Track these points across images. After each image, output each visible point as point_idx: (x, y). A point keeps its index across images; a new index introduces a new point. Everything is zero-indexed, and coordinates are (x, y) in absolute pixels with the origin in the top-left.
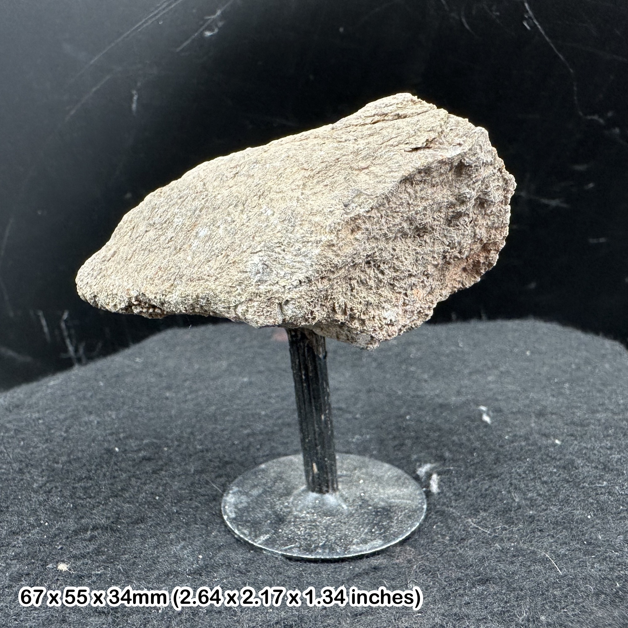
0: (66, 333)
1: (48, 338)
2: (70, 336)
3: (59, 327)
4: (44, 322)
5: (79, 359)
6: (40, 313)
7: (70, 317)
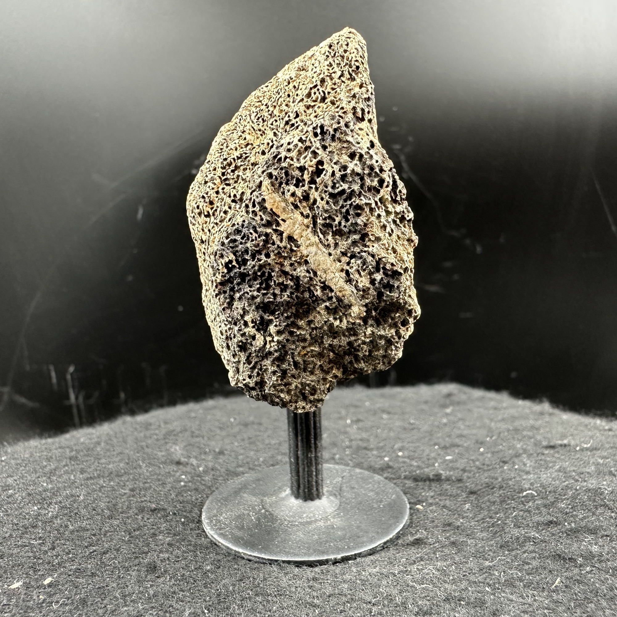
0: (70, 383)
1: (55, 387)
2: (74, 387)
3: (65, 380)
4: (53, 374)
5: (78, 406)
6: (52, 368)
7: (76, 370)
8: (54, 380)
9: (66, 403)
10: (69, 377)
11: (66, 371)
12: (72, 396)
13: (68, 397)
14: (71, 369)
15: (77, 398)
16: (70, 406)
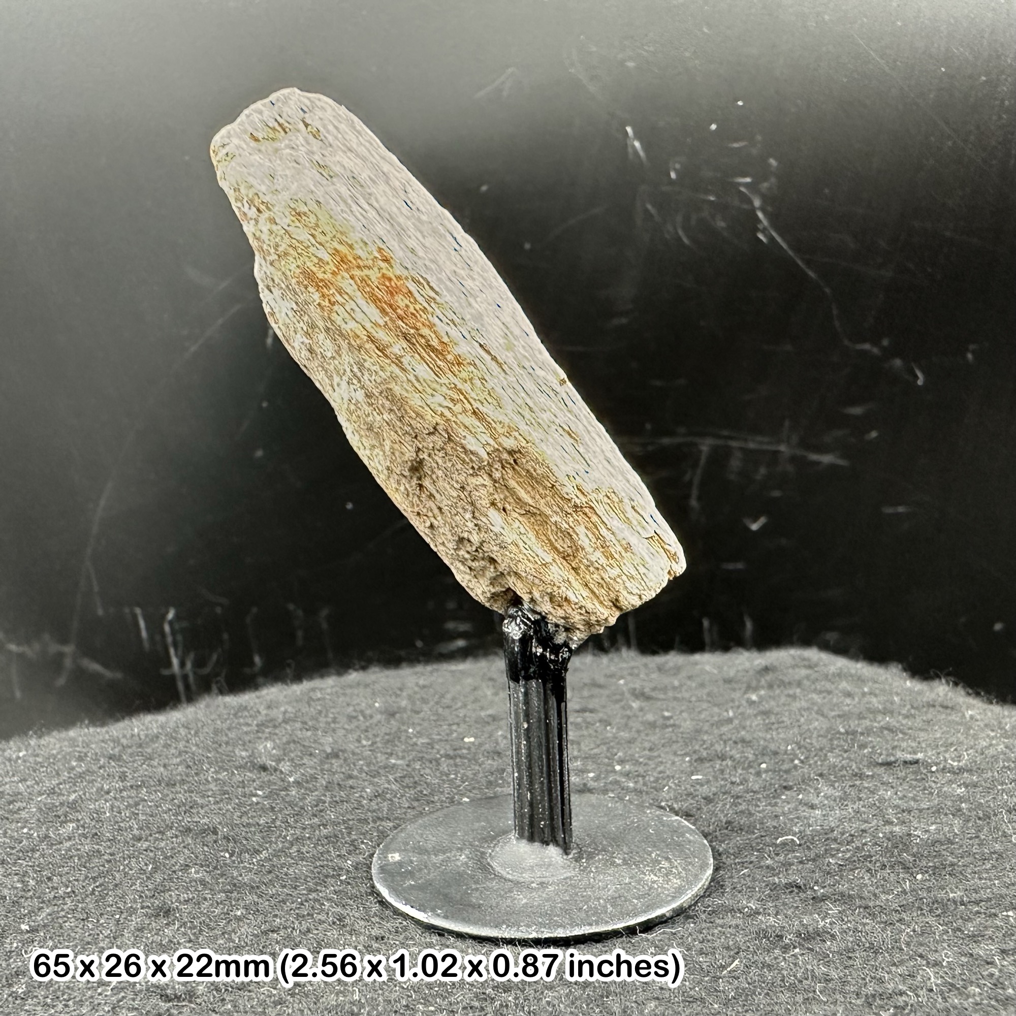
4: (142, 624)
5: (185, 677)
6: (138, 611)
7: (177, 617)
8: (144, 634)
9: (165, 672)
10: (167, 628)
11: (163, 617)
12: (175, 661)
13: (169, 664)
14: (171, 615)
15: (182, 664)
16: (173, 677)
